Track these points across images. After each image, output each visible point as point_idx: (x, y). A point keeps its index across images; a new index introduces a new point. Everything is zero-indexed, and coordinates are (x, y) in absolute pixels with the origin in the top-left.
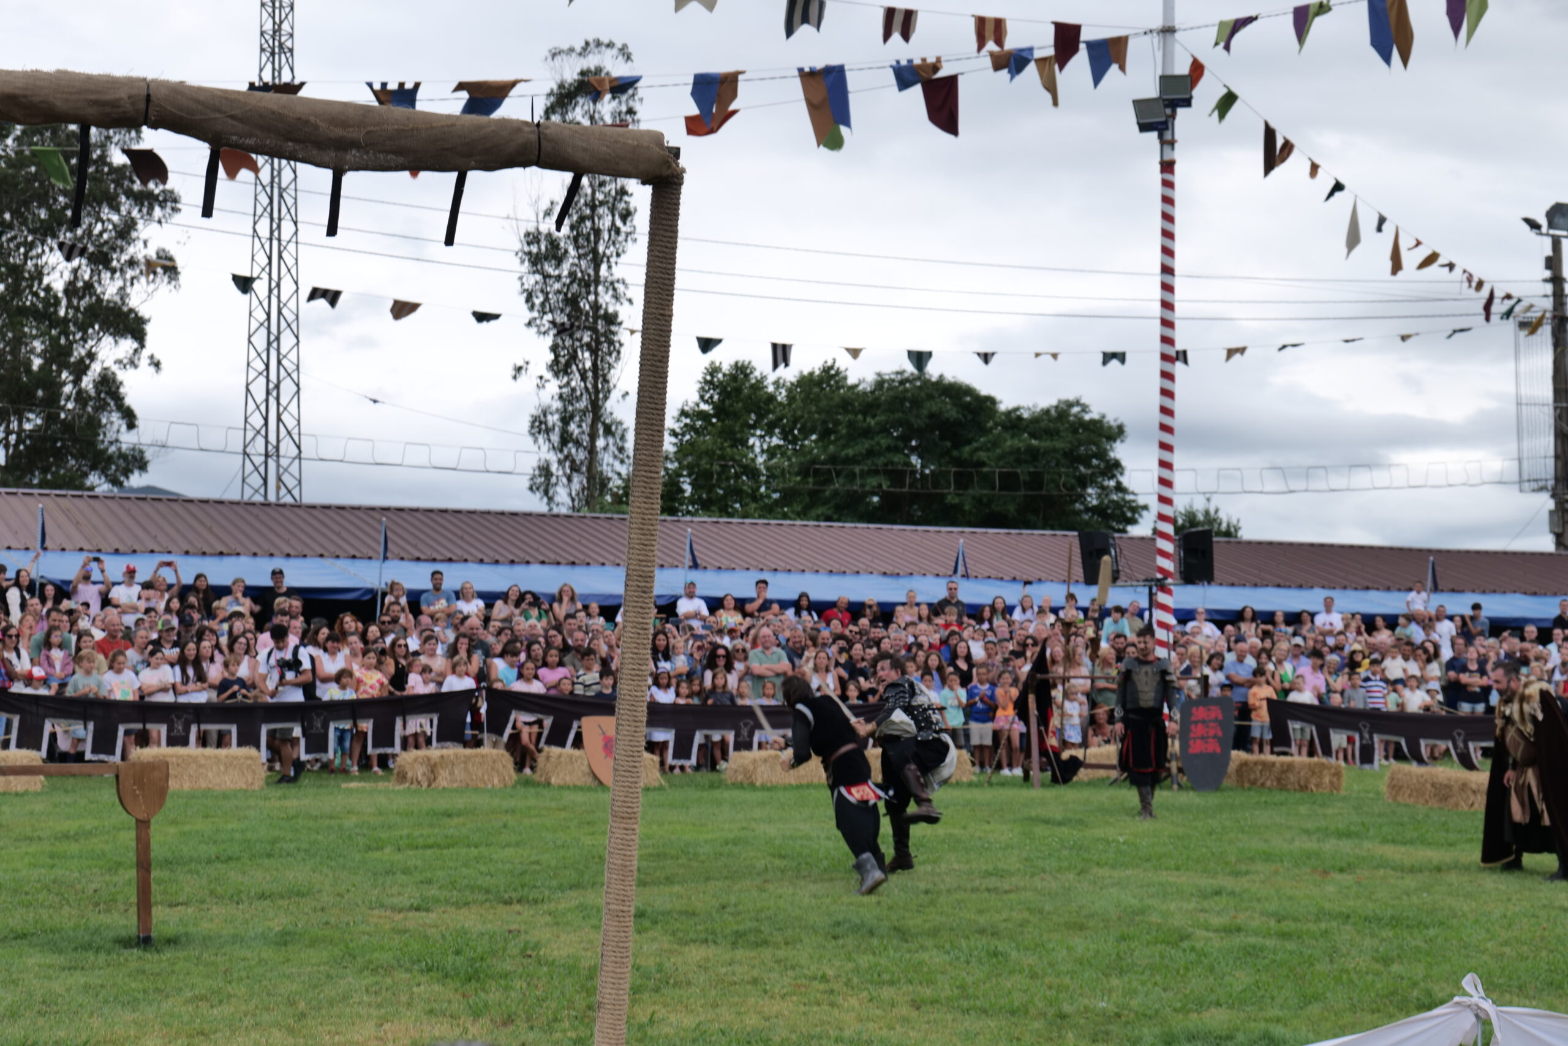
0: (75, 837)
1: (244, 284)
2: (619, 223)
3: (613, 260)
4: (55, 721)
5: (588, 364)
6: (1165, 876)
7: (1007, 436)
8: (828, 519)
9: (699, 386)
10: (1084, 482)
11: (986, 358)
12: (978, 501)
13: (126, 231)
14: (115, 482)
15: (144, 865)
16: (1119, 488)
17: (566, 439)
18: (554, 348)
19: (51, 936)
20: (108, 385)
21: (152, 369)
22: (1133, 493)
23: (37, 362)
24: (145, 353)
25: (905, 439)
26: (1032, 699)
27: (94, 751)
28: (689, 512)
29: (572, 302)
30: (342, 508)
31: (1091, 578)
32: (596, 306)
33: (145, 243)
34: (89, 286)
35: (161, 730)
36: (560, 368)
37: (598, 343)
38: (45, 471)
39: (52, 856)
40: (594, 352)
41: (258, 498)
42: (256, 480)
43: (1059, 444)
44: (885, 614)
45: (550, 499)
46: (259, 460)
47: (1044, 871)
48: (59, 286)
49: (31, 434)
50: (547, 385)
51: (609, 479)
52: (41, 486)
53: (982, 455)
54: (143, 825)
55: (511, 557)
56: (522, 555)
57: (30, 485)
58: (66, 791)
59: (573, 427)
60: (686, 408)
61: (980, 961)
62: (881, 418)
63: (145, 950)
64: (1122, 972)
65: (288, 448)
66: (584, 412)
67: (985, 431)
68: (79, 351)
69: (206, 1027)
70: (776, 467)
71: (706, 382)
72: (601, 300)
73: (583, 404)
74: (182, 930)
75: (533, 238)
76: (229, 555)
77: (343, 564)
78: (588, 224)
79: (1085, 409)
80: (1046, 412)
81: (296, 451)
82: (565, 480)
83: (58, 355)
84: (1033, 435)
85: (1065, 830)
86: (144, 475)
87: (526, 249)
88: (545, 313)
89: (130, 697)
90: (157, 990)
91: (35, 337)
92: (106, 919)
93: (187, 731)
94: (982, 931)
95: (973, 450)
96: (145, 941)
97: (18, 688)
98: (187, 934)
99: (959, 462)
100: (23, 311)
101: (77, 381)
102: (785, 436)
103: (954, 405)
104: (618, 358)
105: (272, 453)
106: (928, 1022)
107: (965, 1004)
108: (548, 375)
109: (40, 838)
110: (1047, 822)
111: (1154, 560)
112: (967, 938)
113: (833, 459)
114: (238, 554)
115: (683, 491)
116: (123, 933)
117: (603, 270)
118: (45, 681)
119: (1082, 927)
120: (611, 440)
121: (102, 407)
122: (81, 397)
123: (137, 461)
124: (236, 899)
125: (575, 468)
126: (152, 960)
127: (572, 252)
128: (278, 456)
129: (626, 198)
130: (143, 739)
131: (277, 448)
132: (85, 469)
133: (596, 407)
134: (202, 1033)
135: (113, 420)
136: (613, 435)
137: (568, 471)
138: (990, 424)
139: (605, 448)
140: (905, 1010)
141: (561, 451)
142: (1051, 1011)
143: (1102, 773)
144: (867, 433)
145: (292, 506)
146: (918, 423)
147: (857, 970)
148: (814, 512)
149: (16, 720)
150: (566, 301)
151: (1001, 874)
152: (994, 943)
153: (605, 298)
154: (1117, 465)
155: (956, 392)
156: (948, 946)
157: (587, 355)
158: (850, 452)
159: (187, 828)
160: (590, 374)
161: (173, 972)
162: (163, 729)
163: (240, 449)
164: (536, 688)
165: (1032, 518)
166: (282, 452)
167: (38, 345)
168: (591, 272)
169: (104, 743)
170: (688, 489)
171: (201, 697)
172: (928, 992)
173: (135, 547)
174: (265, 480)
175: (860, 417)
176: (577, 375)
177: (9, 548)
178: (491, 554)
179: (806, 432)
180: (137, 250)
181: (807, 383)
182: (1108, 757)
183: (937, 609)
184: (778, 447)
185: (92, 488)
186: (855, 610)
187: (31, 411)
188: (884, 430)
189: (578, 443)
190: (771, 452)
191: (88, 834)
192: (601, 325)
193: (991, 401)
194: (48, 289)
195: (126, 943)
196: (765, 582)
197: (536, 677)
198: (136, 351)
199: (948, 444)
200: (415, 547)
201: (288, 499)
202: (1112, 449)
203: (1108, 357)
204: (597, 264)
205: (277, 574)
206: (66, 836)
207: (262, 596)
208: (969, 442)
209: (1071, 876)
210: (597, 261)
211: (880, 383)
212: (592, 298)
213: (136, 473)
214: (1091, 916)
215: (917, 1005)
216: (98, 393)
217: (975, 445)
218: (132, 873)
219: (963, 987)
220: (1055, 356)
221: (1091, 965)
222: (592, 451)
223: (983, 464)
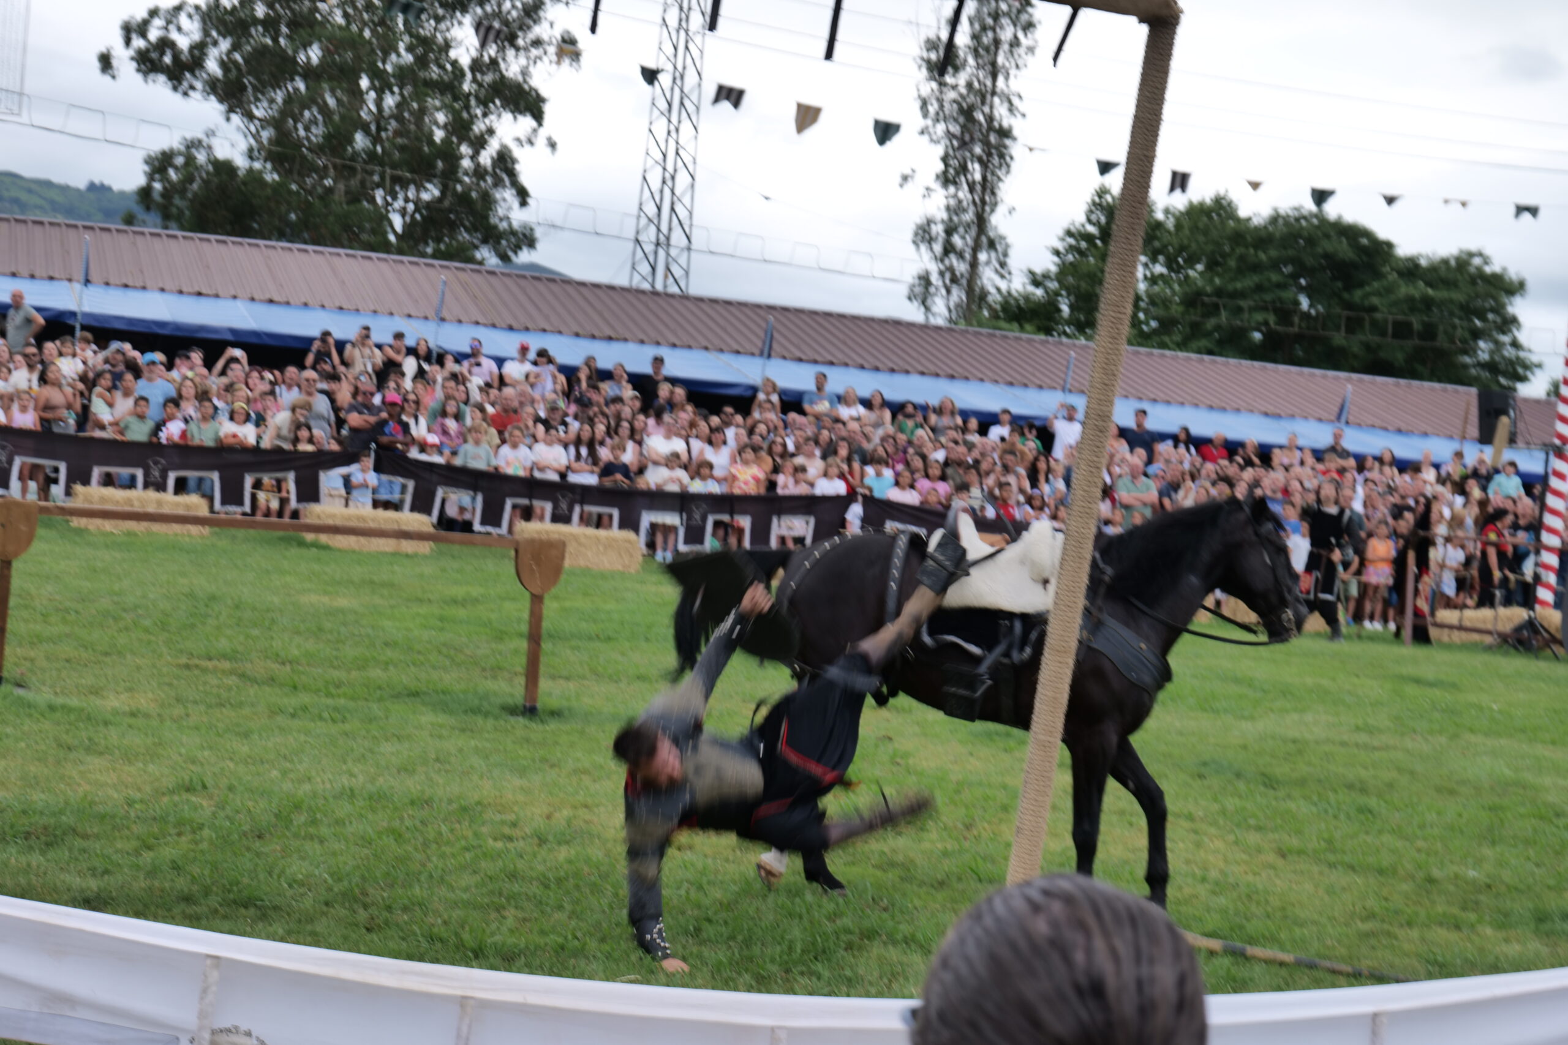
0: (463, 603)
1: (650, 75)
2: (1020, 35)
3: (1013, 72)
4: (448, 489)
5: (978, 177)
6: (1540, 750)
7: (1401, 282)
8: (1210, 352)
9: (1086, 207)
10: (1476, 334)
11: (1390, 200)
12: (1367, 347)
13: (533, 11)
14: (504, 258)
15: (535, 637)
16: (1515, 344)
17: (949, 249)
18: (945, 158)
19: (442, 696)
20: (505, 161)
21: (548, 150)
22: (1530, 351)
23: (439, 135)
24: (543, 133)
25: (1295, 276)
26: (1411, 556)
27: (483, 522)
28: (1065, 333)
29: (967, 113)
30: (728, 303)
31: (1486, 437)
32: (990, 119)
33: (552, 25)
34: (494, 62)
35: (546, 507)
36: (948, 178)
37: (989, 155)
38: (438, 240)
39: (442, 619)
40: (984, 165)
41: (646, 286)
42: (645, 268)
43: (1458, 296)
44: (1265, 455)
45: (927, 309)
46: (649, 248)
47: (1415, 731)
48: (465, 61)
49: (428, 205)
50: (933, 195)
51: (989, 293)
52: (434, 256)
53: (1375, 301)
54: (537, 600)
55: (891, 365)
56: (901, 363)
57: (423, 255)
58: (453, 557)
59: (957, 240)
60: (1073, 229)
61: (1349, 817)
62: (1273, 253)
63: (531, 719)
64: (1493, 843)
65: (678, 238)
66: (968, 226)
67: (1378, 275)
68: (479, 127)
69: (589, 801)
70: (1158, 295)
71: (1094, 203)
72: (996, 114)
73: (969, 216)
74: (565, 704)
75: (932, 45)
76: (617, 340)
77: (727, 358)
78: (990, 34)
79: (1487, 261)
80: (1445, 262)
81: (685, 241)
82: (944, 292)
83: (460, 128)
84: (1429, 284)
85: (1437, 693)
86: (533, 253)
87: (925, 55)
88: (938, 121)
89: (521, 473)
90: (544, 760)
91: (438, 109)
92: (490, 685)
93: (571, 510)
94: (1350, 787)
95: (1368, 294)
96: (530, 711)
97: (414, 454)
98: (570, 709)
99: (1349, 306)
100: (430, 84)
101: (474, 157)
102: (1170, 264)
103: (1350, 245)
104: (1008, 172)
105: (663, 242)
106: (1295, 872)
107: (1331, 858)
108: (937, 186)
109: (430, 601)
110: (1418, 681)
111: (1552, 426)
112: (1335, 791)
113: (1219, 292)
114: (625, 340)
115: (1059, 310)
116: (510, 701)
117: (1001, 82)
118: (439, 449)
119: (1452, 792)
120: (993, 255)
121: (498, 183)
122: (479, 172)
123: (526, 239)
124: (615, 679)
125: (954, 280)
126: (536, 729)
127: (971, 61)
128: (668, 245)
129: (1030, 10)
130: (527, 514)
131: (668, 238)
132: (476, 241)
133: (981, 222)
134: (586, 806)
135: (506, 196)
136: (996, 250)
137: (948, 282)
138: (1386, 269)
139: (988, 263)
140: (1271, 857)
141: (942, 261)
142: (1420, 875)
143: (1476, 637)
144: (1256, 268)
145: (680, 297)
146: (1310, 261)
147: (1223, 812)
148: (1194, 345)
149: (411, 485)
150: (961, 110)
151: (1370, 730)
152: (1362, 800)
153: (1000, 111)
154: (1514, 321)
155: (1352, 233)
156: (1315, 798)
157: (977, 166)
158: (1239, 285)
159: (567, 604)
160: (978, 188)
161: (556, 743)
162: (548, 507)
163: (631, 235)
164: (909, 497)
165: (1419, 368)
166: (673, 241)
167: (441, 117)
168: (989, 83)
169: (492, 516)
170: (1065, 309)
171: (588, 478)
172: (1294, 842)
173: (529, 326)
174: (653, 269)
175: (1252, 251)
176: (965, 187)
177: (409, 316)
178: (871, 360)
179: (1191, 262)
180: (540, 31)
181: (1196, 212)
182: (1484, 622)
183: (1320, 454)
184: (1162, 275)
185: (481, 263)
186: (1232, 448)
187: (430, 181)
188: (1275, 265)
189: (960, 255)
190: (1153, 280)
191: (476, 601)
192: (993, 138)
193: (1389, 245)
194: (454, 63)
195: (512, 711)
196: (1144, 412)
197: (912, 487)
198: (535, 131)
199: (1339, 284)
200: (799, 348)
201: (673, 289)
202: (1511, 304)
203: (1520, 210)
204: (994, 76)
205: (658, 361)
206: (454, 601)
208: (1361, 285)
209: (1443, 740)
210: (995, 72)
211: (1275, 219)
212: (987, 109)
213: (525, 249)
214: (1462, 782)
215: (1282, 854)
216: (494, 170)
217: (1368, 289)
218: (524, 645)
219: (1330, 842)
220: (1464, 204)
221: (1462, 832)
222: (974, 264)
223: (1373, 309)
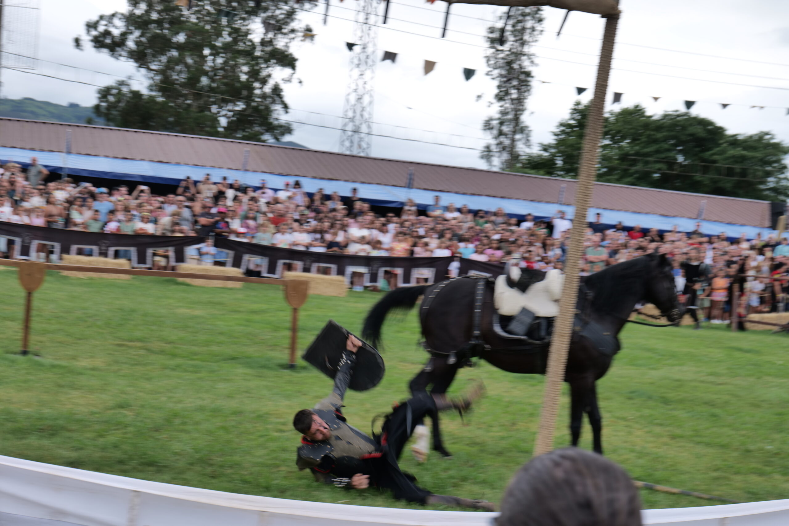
1: (350, 46)
2: (536, 24)
3: (532, 43)
4: (249, 256)
5: (515, 96)
7: (730, 148)
8: (633, 184)
9: (571, 111)
10: (767, 174)
11: (725, 106)
12: (712, 181)
13: (290, 15)
14: (277, 139)
15: (294, 330)
17: (501, 133)
18: (499, 87)
19: (248, 359)
20: (277, 90)
23: (244, 78)
24: (295, 76)
25: (676, 145)
26: (736, 287)
27: (268, 272)
28: (559, 175)
29: (509, 64)
30: (390, 161)
31: (774, 227)
32: (521, 67)
33: (300, 22)
34: (271, 41)
35: (299, 264)
36: (500, 98)
37: (521, 86)
38: (244, 130)
39: (247, 321)
40: (518, 90)
41: (348, 152)
42: (347, 144)
43: (758, 155)
44: (661, 236)
45: (490, 163)
46: (349, 134)
48: (257, 40)
49: (239, 113)
50: (493, 105)
51: (521, 155)
53: (716, 157)
54: (295, 310)
55: (472, 192)
56: (477, 191)
57: (236, 138)
58: (253, 289)
59: (505, 128)
60: (563, 122)
62: (665, 134)
63: (293, 371)
64: (779, 432)
65: (364, 128)
66: (510, 120)
67: (718, 145)
68: (264, 73)
70: (606, 155)
71: (574, 109)
72: (524, 65)
73: (511, 116)
75: (492, 30)
76: (334, 180)
77: (390, 188)
78: (521, 24)
79: (772, 137)
80: (751, 137)
81: (368, 130)
82: (498, 154)
83: (254, 74)
84: (745, 149)
87: (489, 35)
88: (495, 68)
90: (299, 392)
91: (243, 65)
92: (271, 354)
93: (312, 265)
94: (706, 404)
95: (712, 154)
96: (292, 367)
97: (233, 238)
99: (703, 160)
100: (239, 52)
101: (261, 88)
102: (612, 139)
103: (703, 130)
105: (357, 130)
106: (679, 447)
107: (699, 439)
108: (494, 101)
109: (241, 312)
110: (740, 350)
112: (699, 406)
113: (637, 154)
115: (556, 164)
116: (282, 362)
117: (526, 48)
118: (245, 235)
119: (758, 406)
120: (523, 136)
121: (273, 102)
122: (264, 96)
123: (287, 129)
125: (504, 149)
126: (295, 376)
127: (512, 38)
128: (359, 132)
130: (289, 267)
131: (359, 129)
132: (262, 131)
133: (516, 119)
135: (278, 107)
136: (524, 133)
137: (500, 149)
138: (721, 142)
139: (520, 140)
140: (665, 439)
141: (497, 139)
142: (742, 448)
143: (769, 327)
144: (656, 141)
145: (366, 158)
146: (683, 138)
147: (642, 416)
148: (625, 180)
149: (232, 253)
150: (506, 63)
152: (713, 410)
153: (526, 63)
155: (704, 123)
157: (514, 91)
158: (647, 150)
160: (515, 102)
161: (305, 383)
162: (301, 264)
163: (341, 127)
164: (482, 258)
166: (362, 130)
167: (245, 69)
168: (520, 49)
169: (272, 269)
170: (560, 163)
171: (321, 250)
172: (678, 432)
174: (352, 144)
175: (654, 133)
176: (509, 101)
177: (231, 169)
178: (462, 189)
179: (623, 138)
180: (294, 25)
181: (625, 113)
182: (773, 320)
183: (689, 235)
184: (608, 145)
185: (264, 141)
186: (645, 232)
187: (240, 101)
188: (665, 140)
189: (506, 136)
191: (264, 312)
192: (522, 77)
193: (722, 129)
194: (251, 42)
195: (283, 367)
196: (599, 214)
197: (484, 252)
198: (292, 75)
199: (698, 149)
200: (424, 183)
201: (363, 154)
202: (784, 159)
204: (523, 45)
205: (355, 190)
206: (253, 312)
207: (347, 201)
208: (709, 150)
209: (753, 379)
210: (523, 43)
212: (519, 62)
213: (287, 135)
214: (763, 401)
215: (672, 438)
216: (271, 95)
217: (712, 151)
218: (288, 333)
219: (696, 431)
222: (513, 140)
223: (715, 162)
